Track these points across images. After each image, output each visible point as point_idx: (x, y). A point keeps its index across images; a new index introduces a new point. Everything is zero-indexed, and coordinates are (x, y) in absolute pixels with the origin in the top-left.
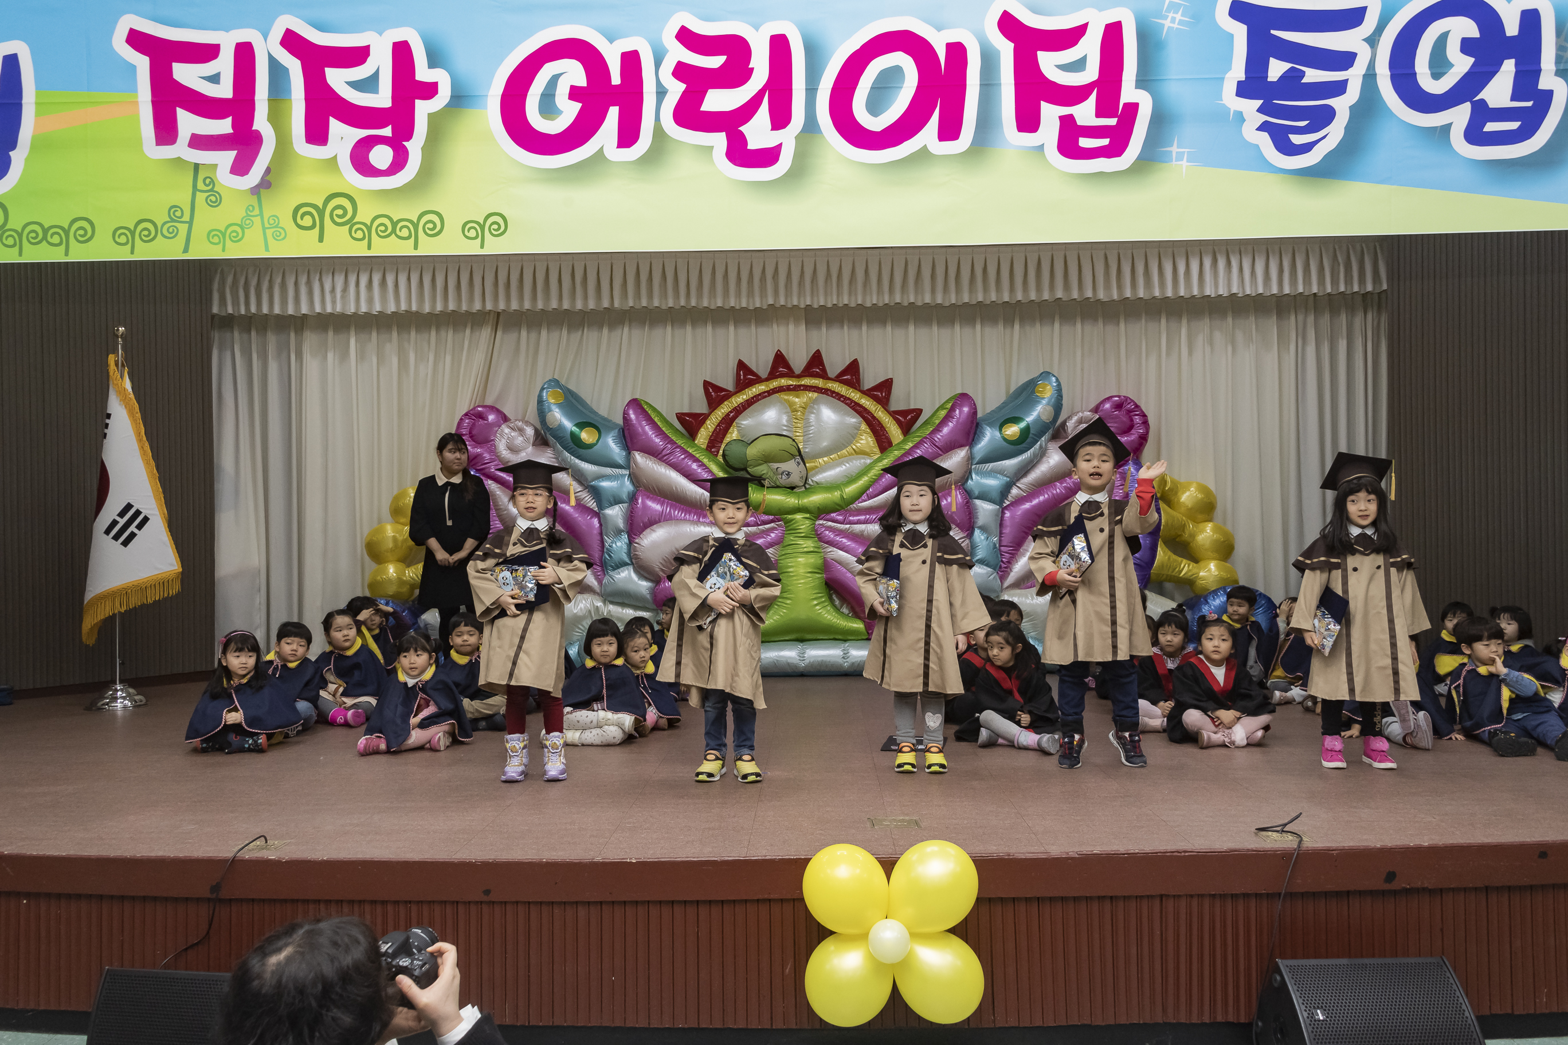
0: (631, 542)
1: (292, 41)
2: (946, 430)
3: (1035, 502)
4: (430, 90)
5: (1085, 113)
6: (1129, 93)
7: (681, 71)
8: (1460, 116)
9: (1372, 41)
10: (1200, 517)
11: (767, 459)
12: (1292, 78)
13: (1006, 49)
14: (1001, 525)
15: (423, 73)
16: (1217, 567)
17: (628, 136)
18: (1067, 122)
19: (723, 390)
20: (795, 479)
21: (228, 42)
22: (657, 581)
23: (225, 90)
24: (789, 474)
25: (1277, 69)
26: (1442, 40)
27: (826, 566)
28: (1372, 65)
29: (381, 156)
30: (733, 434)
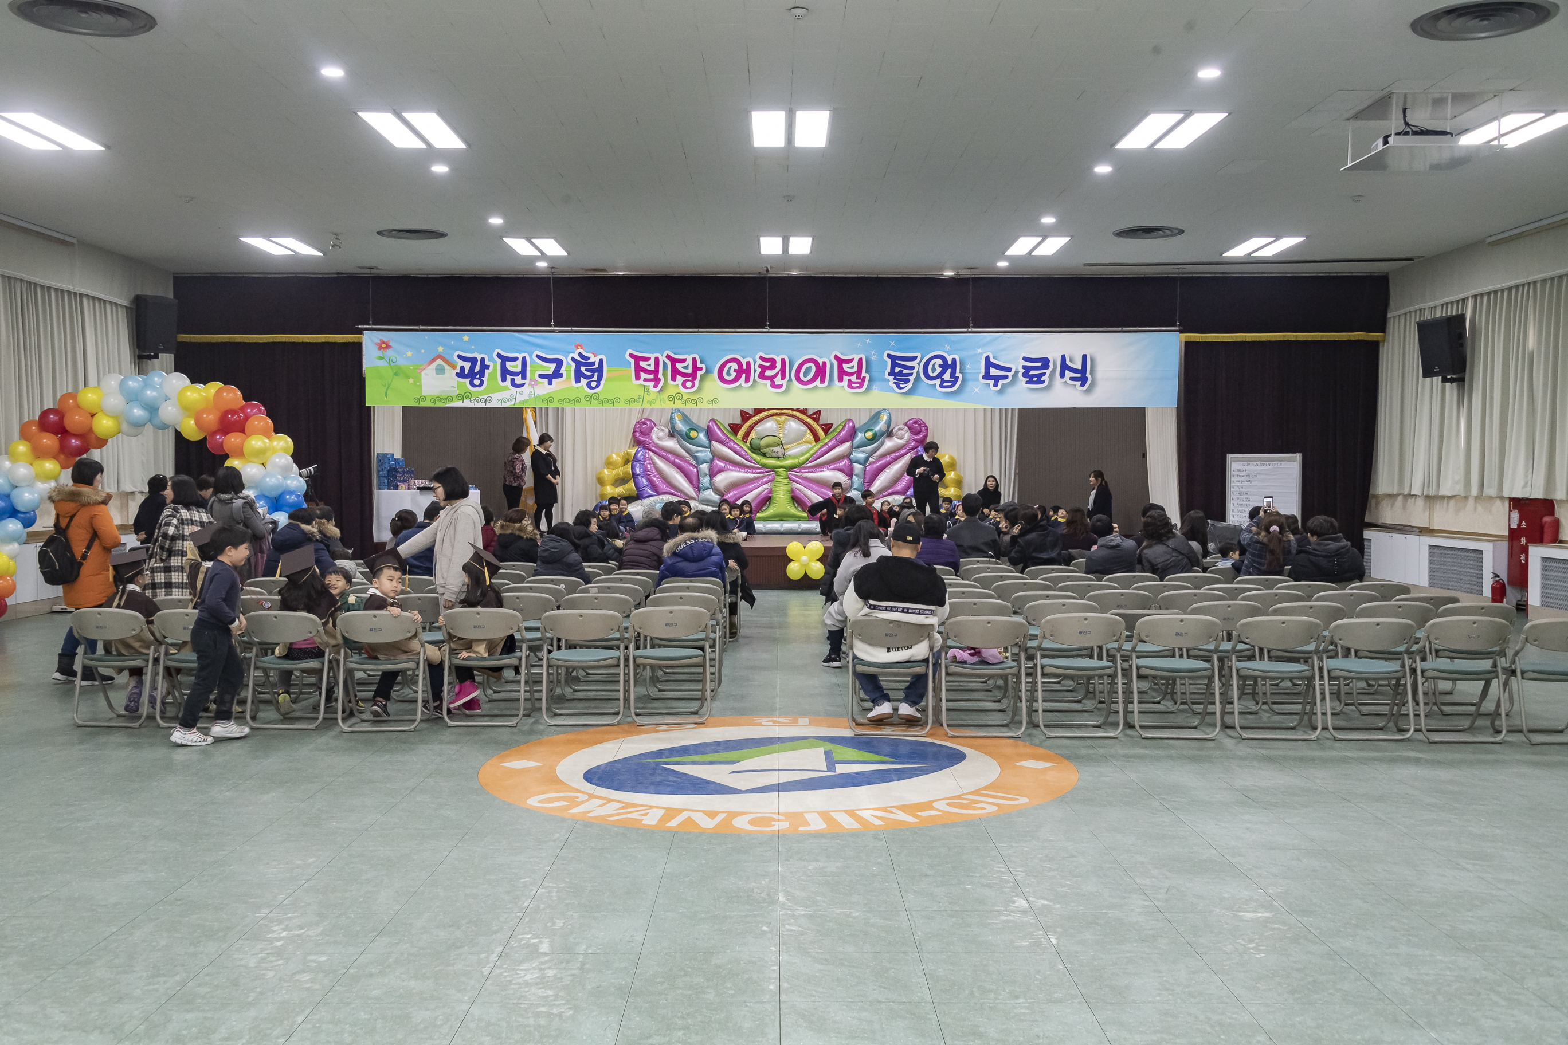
0: (711, 479)
1: (668, 357)
2: (841, 435)
3: (880, 463)
4: (701, 369)
5: (854, 378)
6: (864, 374)
7: (760, 366)
8: (938, 382)
9: (919, 364)
10: (951, 469)
11: (768, 446)
12: (901, 372)
13: (836, 363)
14: (864, 474)
15: (699, 365)
16: (955, 491)
17: (747, 380)
18: (849, 380)
19: (749, 414)
20: (780, 454)
21: (653, 356)
22: (722, 495)
23: (652, 368)
24: (777, 452)
25: (897, 370)
26: (934, 364)
27: (792, 491)
28: (919, 370)
29: (689, 384)
30: (753, 435)
